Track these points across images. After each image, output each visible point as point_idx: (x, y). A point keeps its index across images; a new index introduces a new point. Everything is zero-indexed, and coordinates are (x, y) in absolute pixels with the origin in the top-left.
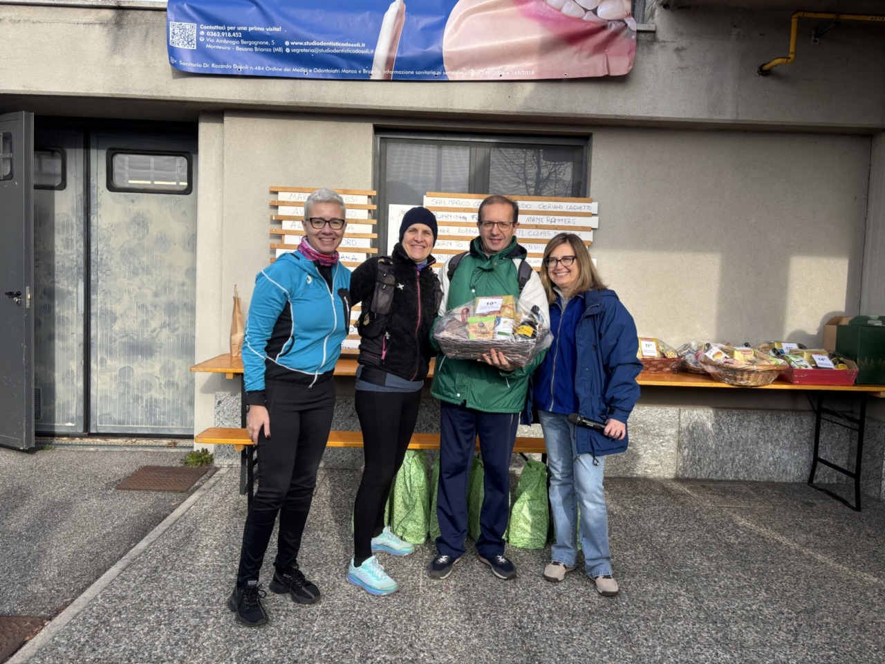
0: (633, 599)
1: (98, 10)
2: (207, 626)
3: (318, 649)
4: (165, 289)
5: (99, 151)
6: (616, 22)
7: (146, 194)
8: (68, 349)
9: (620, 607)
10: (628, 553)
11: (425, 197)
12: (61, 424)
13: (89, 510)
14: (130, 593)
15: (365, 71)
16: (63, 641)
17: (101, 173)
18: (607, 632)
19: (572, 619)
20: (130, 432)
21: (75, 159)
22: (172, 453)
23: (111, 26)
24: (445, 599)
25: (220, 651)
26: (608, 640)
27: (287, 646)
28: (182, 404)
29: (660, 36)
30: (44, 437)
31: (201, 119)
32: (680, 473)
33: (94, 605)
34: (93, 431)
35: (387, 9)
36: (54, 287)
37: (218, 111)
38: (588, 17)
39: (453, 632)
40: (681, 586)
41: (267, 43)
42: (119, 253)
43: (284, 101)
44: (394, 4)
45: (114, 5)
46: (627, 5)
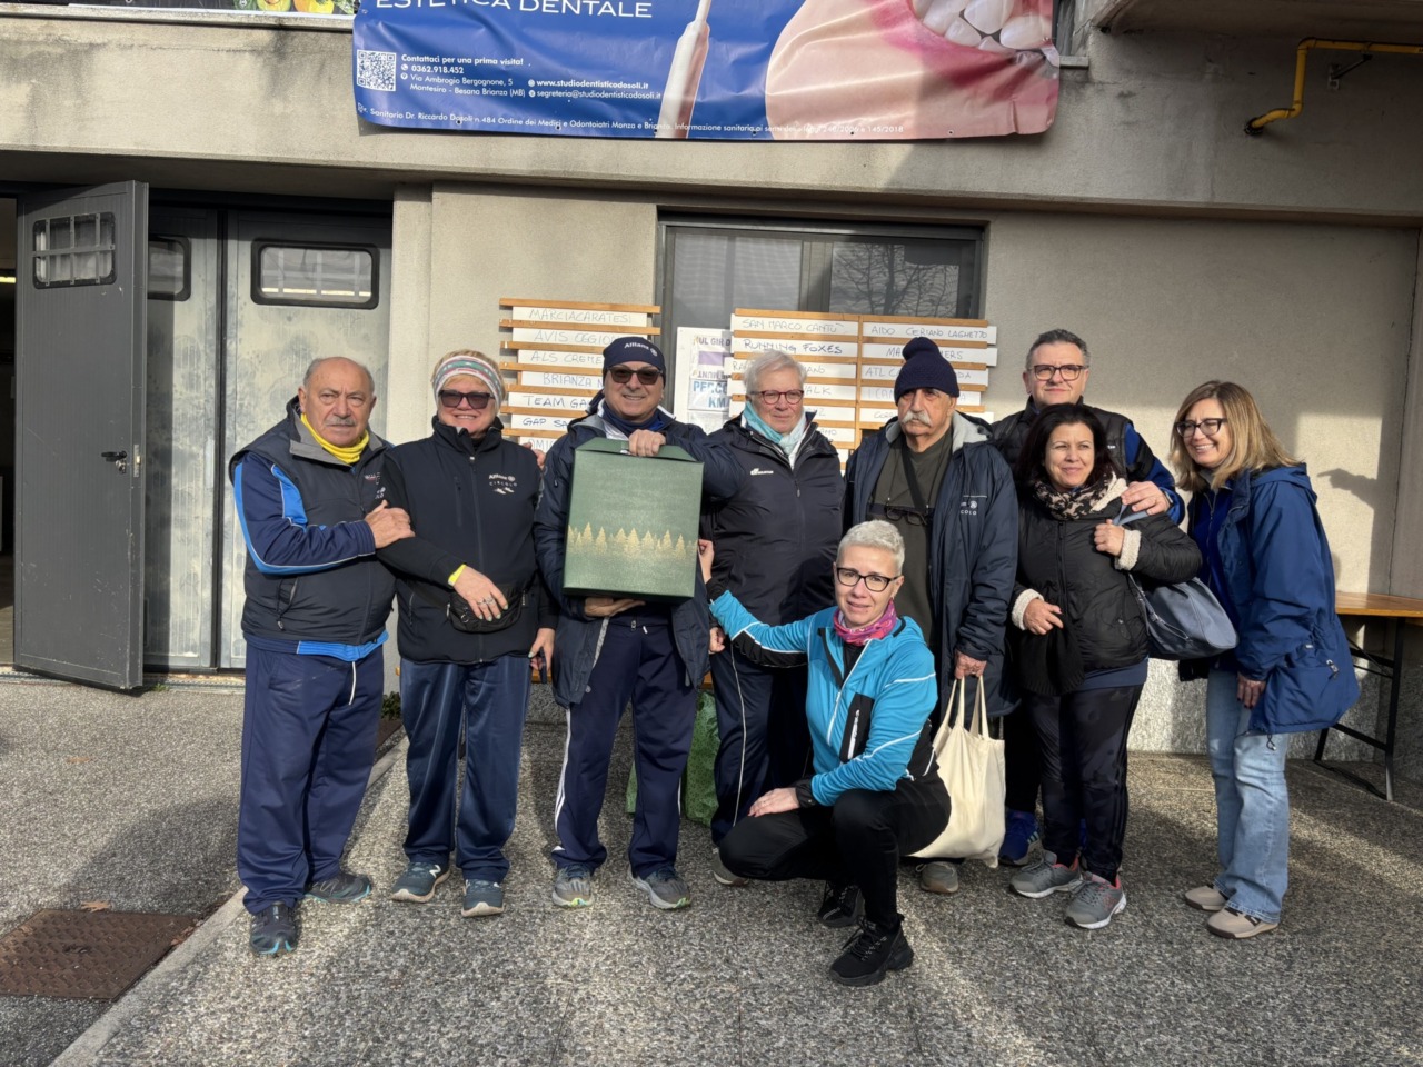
0: (1048, 910)
1: (249, 31)
5: (241, 243)
6: (1029, 53)
7: (309, 309)
8: (189, 541)
11: (733, 315)
12: (178, 655)
15: (647, 125)
17: (242, 276)
21: (203, 254)
23: (268, 55)
25: (456, 960)
26: (1013, 960)
29: (1095, 74)
30: (154, 672)
31: (397, 195)
34: (225, 665)
35: (681, 32)
36: (170, 447)
37: (423, 184)
38: (986, 45)
39: (787, 946)
41: (501, 83)
42: (268, 397)
43: (524, 168)
44: (692, 25)
45: (272, 22)
46: (1046, 27)
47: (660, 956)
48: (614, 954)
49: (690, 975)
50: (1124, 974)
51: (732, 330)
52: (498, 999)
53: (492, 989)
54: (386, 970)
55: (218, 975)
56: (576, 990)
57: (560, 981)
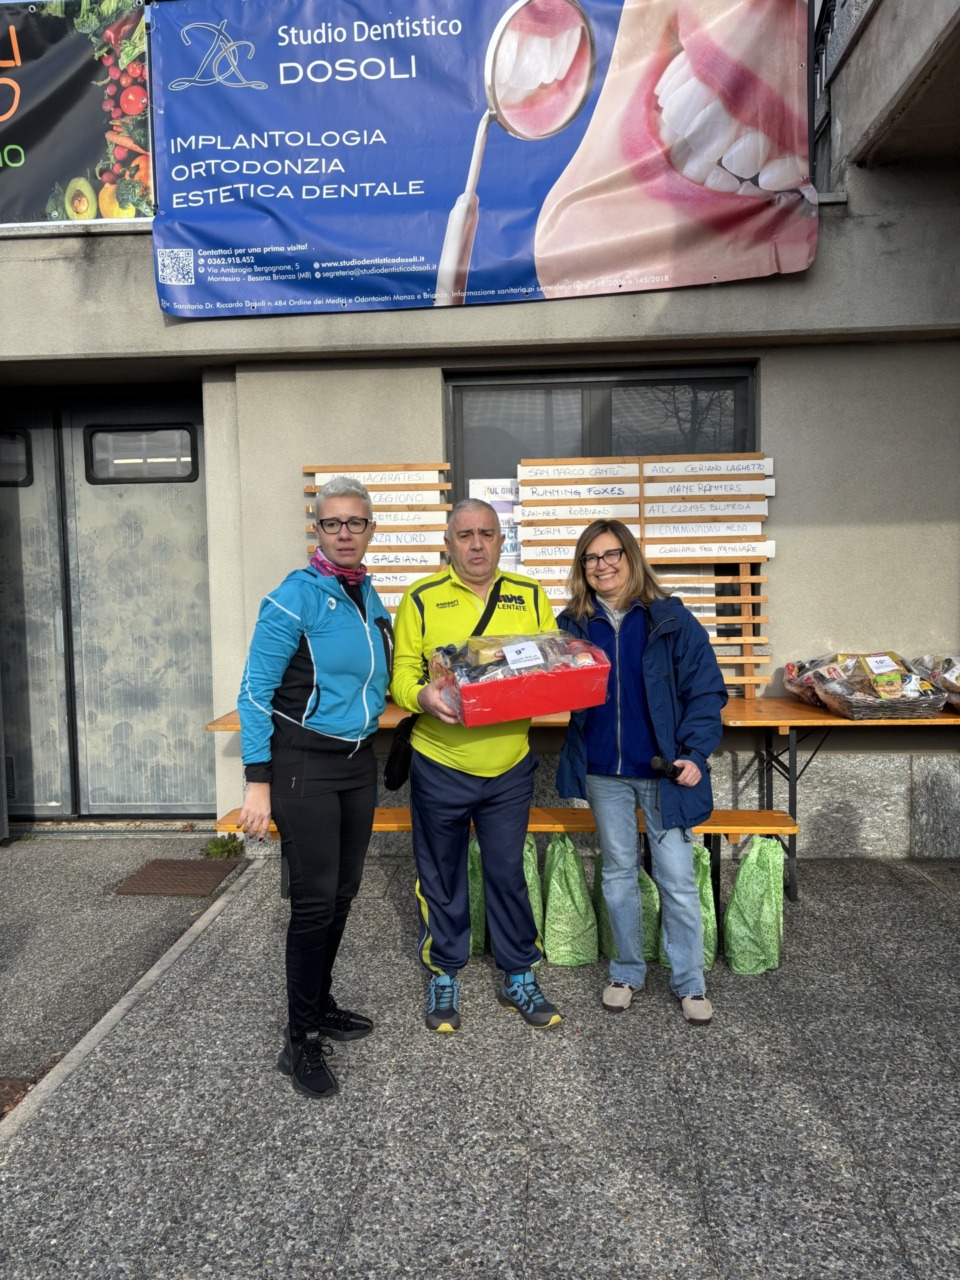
0: (844, 1047)
1: (61, 240)
2: (241, 1090)
3: (391, 1123)
4: (169, 613)
5: (74, 430)
6: (787, 194)
8: (46, 702)
9: (824, 1058)
10: (836, 976)
11: (519, 466)
12: (42, 804)
13: (83, 925)
14: (138, 1044)
15: (426, 295)
16: (52, 1114)
17: (78, 460)
18: (804, 1098)
19: (752, 1078)
20: (132, 812)
21: (42, 442)
22: (189, 840)
23: (79, 261)
24: (569, 1049)
25: (259, 1125)
26: (806, 1109)
27: (349, 1118)
28: (199, 772)
29: (854, 208)
30: (22, 822)
31: (205, 378)
32: (917, 850)
33: (91, 1062)
34: (84, 812)
35: (452, 205)
36: (24, 618)
37: (227, 366)
38: (745, 190)
39: (580, 1098)
40: (917, 1026)
41: (289, 267)
42: (105, 568)
43: (316, 345)
44: (462, 197)
45: (81, 231)
46: (803, 167)
47: (455, 1114)
48: (411, 1114)
49: (481, 1136)
50: (919, 1121)
51: (519, 479)
52: (294, 1170)
53: (289, 1158)
54: (192, 1140)
55: (36, 1148)
56: (371, 1157)
57: (356, 1147)
